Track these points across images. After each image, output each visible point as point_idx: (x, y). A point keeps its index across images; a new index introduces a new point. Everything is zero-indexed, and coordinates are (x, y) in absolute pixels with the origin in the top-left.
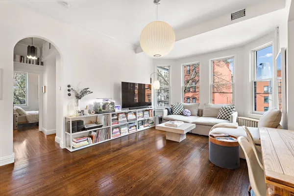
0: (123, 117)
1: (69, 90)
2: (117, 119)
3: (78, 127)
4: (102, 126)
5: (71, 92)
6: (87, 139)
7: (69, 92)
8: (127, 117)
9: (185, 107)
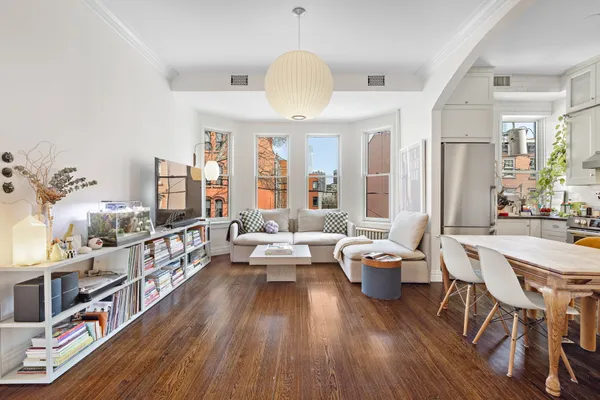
0: (162, 249)
1: (7, 173)
2: (152, 256)
3: (62, 295)
4: (125, 278)
5: (14, 180)
6: (87, 329)
7: (8, 180)
8: (168, 247)
9: (266, 217)
